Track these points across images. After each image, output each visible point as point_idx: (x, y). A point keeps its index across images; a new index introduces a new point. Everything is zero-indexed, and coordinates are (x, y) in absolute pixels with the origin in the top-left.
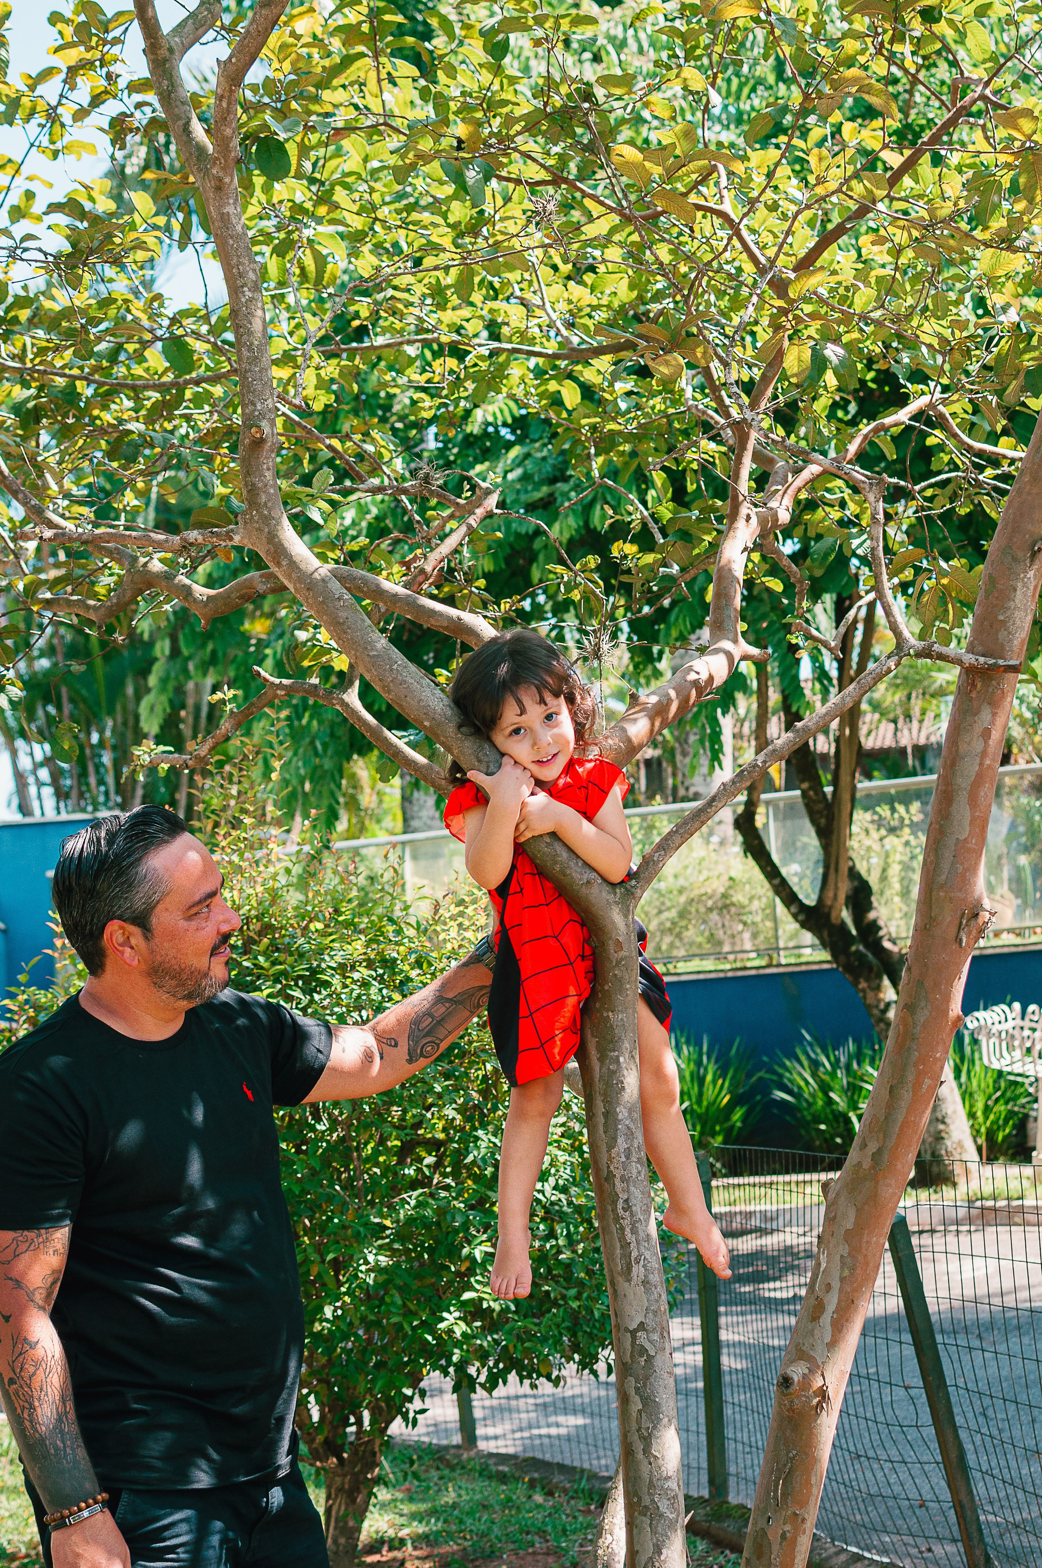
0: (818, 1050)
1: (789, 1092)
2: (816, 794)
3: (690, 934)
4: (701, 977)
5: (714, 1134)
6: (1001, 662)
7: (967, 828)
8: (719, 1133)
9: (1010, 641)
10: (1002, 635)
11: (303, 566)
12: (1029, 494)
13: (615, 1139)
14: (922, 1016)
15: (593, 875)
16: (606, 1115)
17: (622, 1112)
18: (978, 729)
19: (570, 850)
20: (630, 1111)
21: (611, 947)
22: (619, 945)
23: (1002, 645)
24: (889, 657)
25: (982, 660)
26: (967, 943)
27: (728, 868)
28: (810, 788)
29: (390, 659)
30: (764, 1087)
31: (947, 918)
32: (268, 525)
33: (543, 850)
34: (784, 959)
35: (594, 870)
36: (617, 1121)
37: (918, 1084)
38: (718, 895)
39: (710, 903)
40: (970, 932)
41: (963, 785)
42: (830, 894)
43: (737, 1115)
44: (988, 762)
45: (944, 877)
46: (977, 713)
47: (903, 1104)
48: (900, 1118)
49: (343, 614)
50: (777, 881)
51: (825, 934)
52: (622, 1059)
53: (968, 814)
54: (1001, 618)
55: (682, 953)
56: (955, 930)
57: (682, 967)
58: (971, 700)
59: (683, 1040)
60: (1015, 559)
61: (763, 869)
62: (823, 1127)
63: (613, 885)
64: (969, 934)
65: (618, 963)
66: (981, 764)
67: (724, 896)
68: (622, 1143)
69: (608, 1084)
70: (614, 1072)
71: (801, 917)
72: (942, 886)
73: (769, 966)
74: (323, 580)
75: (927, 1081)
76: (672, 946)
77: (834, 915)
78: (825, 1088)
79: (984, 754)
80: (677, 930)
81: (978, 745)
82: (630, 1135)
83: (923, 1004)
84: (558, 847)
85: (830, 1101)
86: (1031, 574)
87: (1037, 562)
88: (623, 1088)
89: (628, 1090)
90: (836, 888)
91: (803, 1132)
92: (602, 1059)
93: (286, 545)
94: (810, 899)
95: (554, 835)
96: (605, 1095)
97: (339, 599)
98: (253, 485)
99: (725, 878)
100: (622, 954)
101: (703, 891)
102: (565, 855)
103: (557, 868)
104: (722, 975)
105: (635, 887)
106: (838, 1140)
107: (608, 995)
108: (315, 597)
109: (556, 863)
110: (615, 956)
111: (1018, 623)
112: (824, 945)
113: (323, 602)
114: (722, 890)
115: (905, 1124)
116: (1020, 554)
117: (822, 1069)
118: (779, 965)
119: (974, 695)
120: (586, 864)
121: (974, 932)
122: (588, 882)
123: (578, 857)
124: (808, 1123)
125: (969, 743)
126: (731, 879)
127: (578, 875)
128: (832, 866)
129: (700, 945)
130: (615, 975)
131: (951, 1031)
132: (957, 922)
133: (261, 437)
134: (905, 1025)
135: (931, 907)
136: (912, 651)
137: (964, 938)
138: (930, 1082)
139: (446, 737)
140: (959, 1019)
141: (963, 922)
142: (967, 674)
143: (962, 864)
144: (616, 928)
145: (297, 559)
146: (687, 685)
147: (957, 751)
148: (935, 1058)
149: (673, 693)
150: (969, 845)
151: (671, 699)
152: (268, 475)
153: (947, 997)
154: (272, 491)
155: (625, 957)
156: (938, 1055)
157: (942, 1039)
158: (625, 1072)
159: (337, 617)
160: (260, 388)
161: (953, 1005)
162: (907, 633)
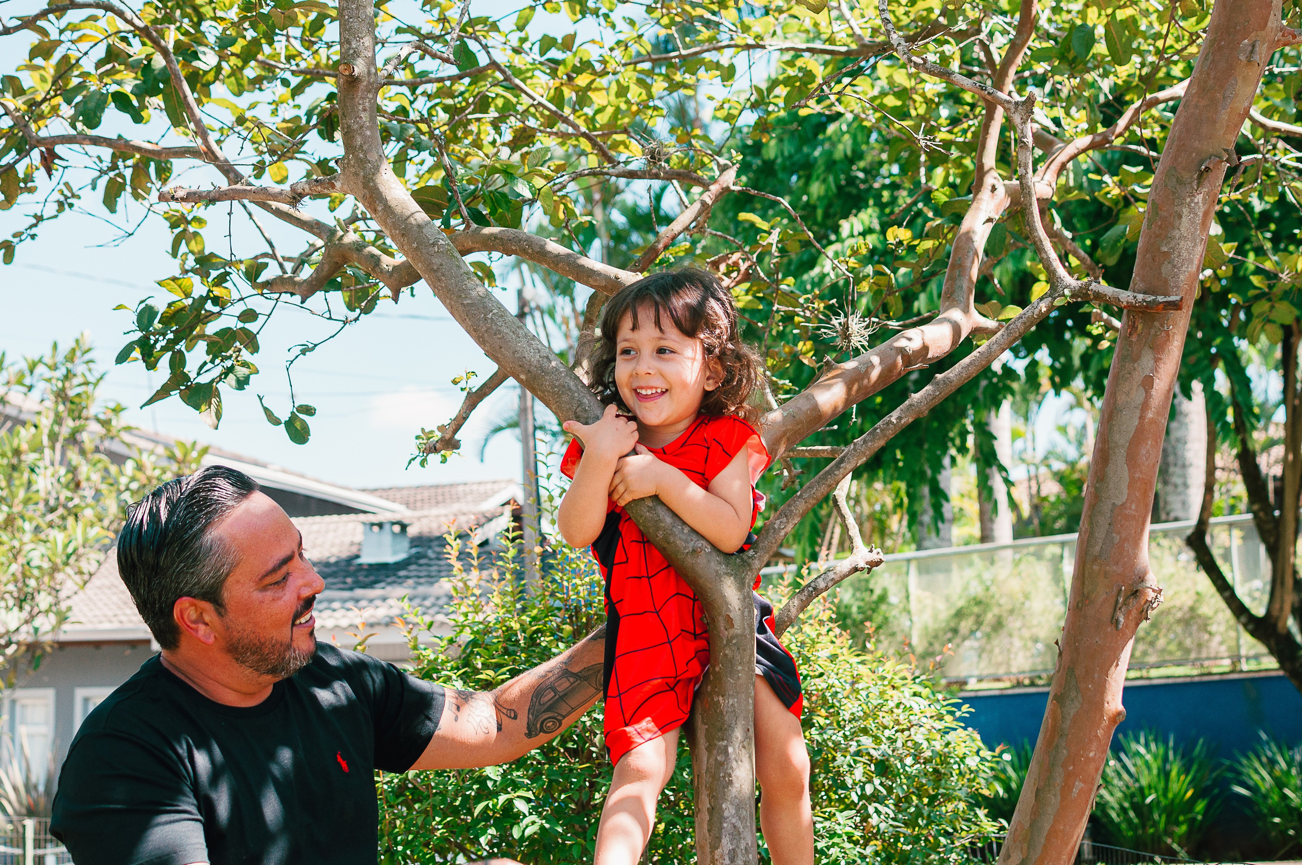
0: (1275, 749)
1: (1247, 787)
2: (1266, 514)
3: (1161, 643)
4: (1170, 681)
5: (1178, 824)
6: (1161, 299)
7: (1126, 491)
8: (1182, 823)
9: (1176, 275)
10: (1166, 269)
11: (398, 210)
12: (1196, 106)
13: (719, 839)
14: (1072, 709)
15: (701, 543)
16: (711, 811)
17: (728, 810)
18: (1138, 377)
19: (675, 515)
20: (738, 808)
21: (722, 624)
22: (729, 621)
23: (1166, 281)
24: (1041, 299)
25: (1140, 297)
26: (1126, 626)
27: (1195, 583)
28: (1261, 509)
29: (485, 307)
30: (1224, 784)
31: (1102, 594)
32: (364, 169)
33: (644, 516)
34: (1245, 667)
35: (700, 537)
36: (722, 819)
37: (1066, 788)
38: (1186, 608)
39: (1179, 615)
40: (1128, 613)
41: (1122, 442)
42: (1277, 606)
43: (1200, 806)
44: (1150, 415)
45: (1098, 548)
46: (1136, 359)
47: (1050, 810)
48: (1047, 826)
49: (436, 261)
50: (1227, 594)
51: (1273, 643)
52: (730, 750)
53: (1125, 474)
54: (1165, 249)
55: (1152, 659)
56: (1110, 610)
57: (1154, 673)
58: (1131, 344)
59: (1151, 738)
60: (1180, 182)
61: (1214, 582)
62: (1277, 820)
63: (728, 555)
64: (1127, 615)
65: (729, 641)
66: (1142, 418)
67: (1192, 609)
68: (726, 844)
69: (715, 777)
70: (721, 764)
71: (1251, 627)
72: (1095, 559)
73: (1232, 672)
74: (419, 226)
75: (1079, 785)
76: (1145, 653)
77: (1280, 625)
78: (1280, 784)
79: (1145, 406)
81: (1138, 396)
82: (736, 835)
83: (1073, 694)
84: (661, 512)
85: (1285, 797)
86: (1199, 198)
87: (1206, 183)
88: (731, 782)
89: (736, 785)
90: (1282, 601)
91: (1260, 824)
92: (709, 749)
93: (382, 188)
94: (1259, 611)
95: (656, 498)
96: (711, 789)
97: (434, 244)
98: (349, 127)
99: (1192, 593)
100: (732, 632)
101: (1171, 604)
102: (668, 520)
103: (660, 534)
104: (1188, 680)
105: (752, 557)
106: (1291, 832)
107: (719, 677)
108: (410, 243)
110: (726, 634)
111: (1185, 254)
112: (1272, 652)
113: (417, 248)
114: (1190, 603)
115: (1053, 833)
116: (1186, 176)
117: (1277, 768)
118: (1241, 671)
119: (1134, 338)
120: (694, 531)
121: (1134, 613)
122: (694, 551)
123: (684, 523)
124: (1265, 816)
125: (1128, 394)
126: (1198, 594)
127: (682, 543)
128: (1278, 582)
129: (1171, 653)
130: (726, 655)
131: (1109, 728)
132: (1113, 601)
133: (351, 75)
134: (1055, 719)
135: (1083, 583)
136: (1067, 292)
137: (1122, 619)
138: (1082, 785)
139: (543, 392)
140: (1119, 714)
141: (1121, 600)
142: (1128, 316)
143: (1119, 533)
144: (727, 603)
145: (392, 203)
146: (893, 352)
147: (1115, 403)
148: (1088, 758)
149: (876, 360)
150: (1128, 512)
151: (873, 366)
152: (365, 116)
153: (1101, 688)
154: (368, 133)
155: (737, 636)
156: (1092, 754)
157: (1097, 736)
158: (734, 764)
159: (431, 263)
160: (356, 25)
161: (1109, 697)
162: (1061, 271)
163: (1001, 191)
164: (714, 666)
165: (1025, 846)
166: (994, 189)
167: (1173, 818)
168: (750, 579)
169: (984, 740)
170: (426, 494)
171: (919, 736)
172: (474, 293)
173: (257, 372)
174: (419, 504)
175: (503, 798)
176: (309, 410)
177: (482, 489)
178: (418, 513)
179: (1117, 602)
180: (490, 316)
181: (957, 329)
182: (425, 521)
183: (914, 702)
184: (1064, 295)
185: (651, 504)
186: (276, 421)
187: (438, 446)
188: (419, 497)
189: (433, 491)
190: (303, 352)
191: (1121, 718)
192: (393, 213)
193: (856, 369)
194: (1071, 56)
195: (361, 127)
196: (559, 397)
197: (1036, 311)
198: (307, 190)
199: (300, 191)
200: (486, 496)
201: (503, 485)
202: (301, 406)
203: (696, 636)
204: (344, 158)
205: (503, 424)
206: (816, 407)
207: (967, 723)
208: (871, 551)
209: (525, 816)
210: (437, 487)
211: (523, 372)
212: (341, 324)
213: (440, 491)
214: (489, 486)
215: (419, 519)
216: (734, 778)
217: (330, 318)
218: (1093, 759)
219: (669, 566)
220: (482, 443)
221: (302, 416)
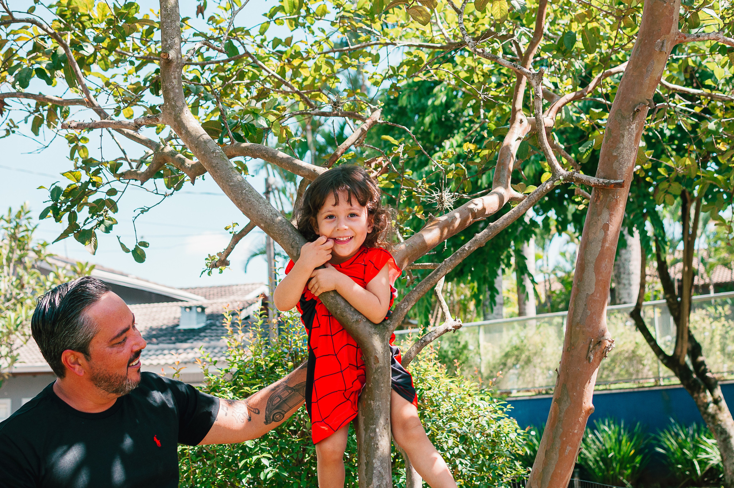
0: (678, 427)
1: (664, 449)
2: (673, 300)
3: (617, 370)
4: (622, 391)
5: (626, 469)
6: (612, 181)
7: (594, 287)
8: (629, 468)
9: (621, 168)
10: (615, 165)
11: (193, 133)
12: (632, 76)
13: (371, 479)
14: (565, 406)
16: (367, 464)
17: (377, 463)
18: (601, 224)
19: (346, 301)
20: (382, 462)
21: (372, 361)
22: (376, 359)
23: (616, 171)
24: (547, 181)
25: (601, 180)
26: (594, 361)
27: (635, 338)
28: (670, 297)
29: (241, 187)
30: (651, 447)
31: (581, 344)
32: (175, 111)
33: (329, 302)
34: (662, 383)
35: (360, 313)
36: (373, 468)
37: (562, 450)
38: (630, 351)
39: (626, 355)
40: (596, 353)
41: (592, 260)
42: (679, 350)
43: (638, 459)
44: (607, 245)
45: (579, 318)
46: (599, 214)
47: (553, 462)
48: (552, 471)
49: (215, 161)
50: (652, 343)
51: (677, 369)
52: (377, 430)
53: (594, 277)
54: (615, 154)
55: (612, 379)
56: (585, 352)
57: (613, 386)
58: (596, 206)
60: (623, 117)
61: (645, 337)
62: (680, 466)
63: (376, 325)
64: (595, 355)
65: (376, 370)
66: (602, 246)
67: (633, 352)
68: (375, 482)
69: (369, 445)
70: (372, 438)
71: (665, 361)
73: (655, 386)
74: (205, 142)
76: (608, 376)
77: (681, 360)
78: (681, 447)
79: (604, 240)
80: (610, 368)
81: (600, 235)
82: (381, 477)
83: (565, 398)
84: (339, 299)
85: (684, 454)
86: (634, 126)
87: (637, 117)
88: (378, 448)
89: (381, 449)
90: (682, 347)
91: (671, 469)
92: (366, 430)
93: (184, 121)
94: (670, 352)
95: (335, 291)
96: (367, 452)
97: (213, 152)
98: (166, 87)
99: (633, 343)
100: (378, 365)
101: (622, 349)
102: (343, 304)
103: (338, 312)
104: (631, 390)
105: (389, 324)
106: (687, 473)
107: (371, 390)
108: (200, 152)
109: (337, 309)
110: (374, 366)
111: (626, 157)
112: (677, 375)
113: (204, 155)
114: (632, 348)
115: (555, 475)
116: (626, 114)
117: (680, 438)
118: (660, 385)
119: (598, 204)
120: (356, 310)
121: (599, 353)
122: (357, 321)
123: (351, 306)
124: (673, 464)
125: (595, 233)
126: (636, 343)
127: (350, 317)
128: (680, 336)
129: (622, 376)
130: (375, 378)
131: (585, 417)
132: (587, 346)
133: (167, 59)
134: (555, 412)
135: (571, 337)
136: (561, 178)
137: (592, 357)
138: (570, 448)
139: (274, 233)
140: (591, 409)
141: (591, 346)
142: (595, 191)
143: (590, 310)
144: (375, 349)
145: (190, 130)
146: (467, 211)
147: (588, 239)
148: (574, 433)
149: (457, 215)
150: (595, 298)
151: (456, 218)
152: (175, 82)
153: (581, 395)
154: (177, 91)
155: (381, 367)
156: (576, 431)
157: (578, 421)
158: (380, 438)
159: (211, 163)
160: (170, 31)
161: (585, 400)
162: (558, 166)
163: (525, 122)
164: (368, 384)
165: (540, 482)
166: (521, 121)
167: (623, 465)
168: (388, 337)
169: (519, 424)
170: (215, 291)
171: (483, 422)
172: (235, 179)
173: (117, 223)
174: (212, 296)
175: (255, 458)
176: (145, 244)
177: (246, 288)
178: (211, 301)
179: (589, 347)
180: (244, 192)
181: (501, 198)
182: (215, 305)
183: (481, 403)
184: (559, 179)
185: (333, 295)
186: (127, 251)
187: (217, 264)
188: (212, 292)
189: (219, 289)
190: (142, 212)
191: (592, 411)
192: (191, 135)
193: (446, 220)
194: (563, 49)
195: (173, 88)
196: (283, 236)
197: (545, 188)
198: (143, 123)
199: (139, 123)
200: (248, 292)
201: (258, 286)
202: (141, 242)
203: (358, 368)
204: (163, 105)
205: (258, 252)
206: (424, 242)
207: (510, 414)
208: (455, 320)
209: (267, 467)
210: (221, 287)
211: (262, 222)
212: (163, 197)
213: (223, 289)
214: (250, 287)
215: (211, 304)
216: (379, 446)
217: (157, 193)
218: (577, 434)
219: (343, 329)
220: (246, 262)
221: (141, 247)
